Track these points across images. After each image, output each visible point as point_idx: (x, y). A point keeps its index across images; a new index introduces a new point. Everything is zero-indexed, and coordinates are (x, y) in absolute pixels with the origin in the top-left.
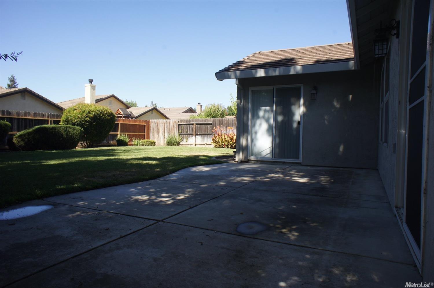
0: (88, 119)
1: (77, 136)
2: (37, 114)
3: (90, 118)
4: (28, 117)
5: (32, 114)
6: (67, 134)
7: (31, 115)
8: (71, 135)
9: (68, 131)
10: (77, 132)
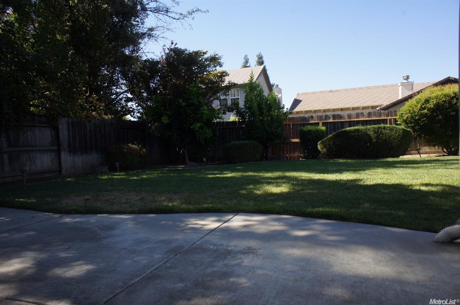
0: (426, 111)
1: (395, 139)
2: (372, 114)
3: (428, 110)
4: (361, 118)
5: (366, 114)
6: (378, 137)
7: (364, 116)
8: (386, 138)
9: (381, 133)
10: (396, 133)
